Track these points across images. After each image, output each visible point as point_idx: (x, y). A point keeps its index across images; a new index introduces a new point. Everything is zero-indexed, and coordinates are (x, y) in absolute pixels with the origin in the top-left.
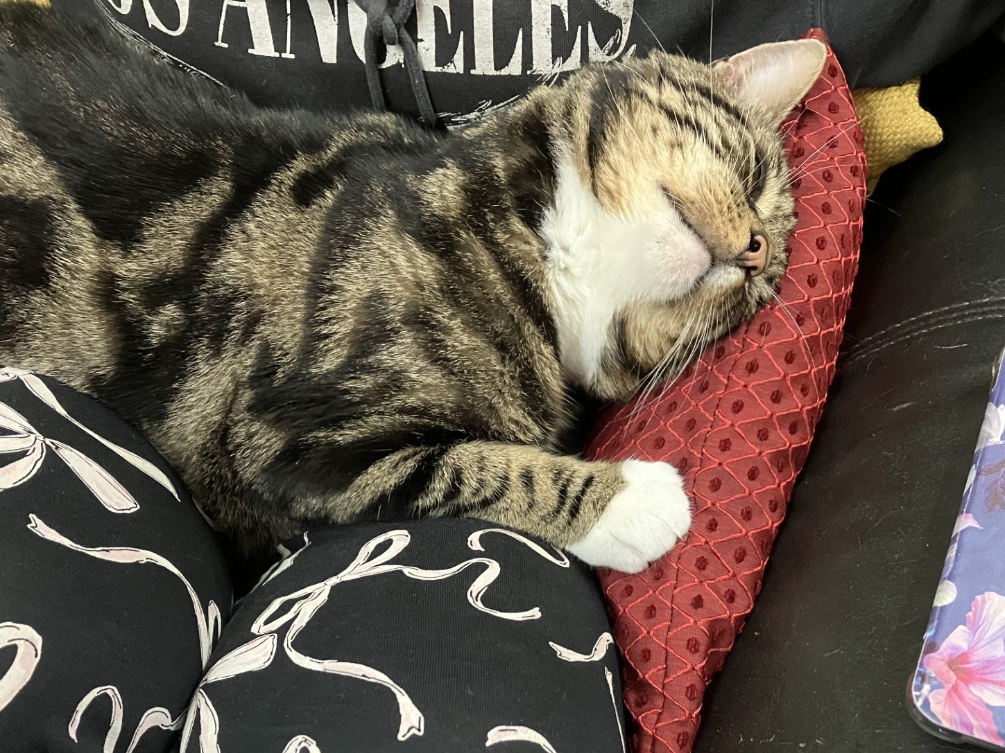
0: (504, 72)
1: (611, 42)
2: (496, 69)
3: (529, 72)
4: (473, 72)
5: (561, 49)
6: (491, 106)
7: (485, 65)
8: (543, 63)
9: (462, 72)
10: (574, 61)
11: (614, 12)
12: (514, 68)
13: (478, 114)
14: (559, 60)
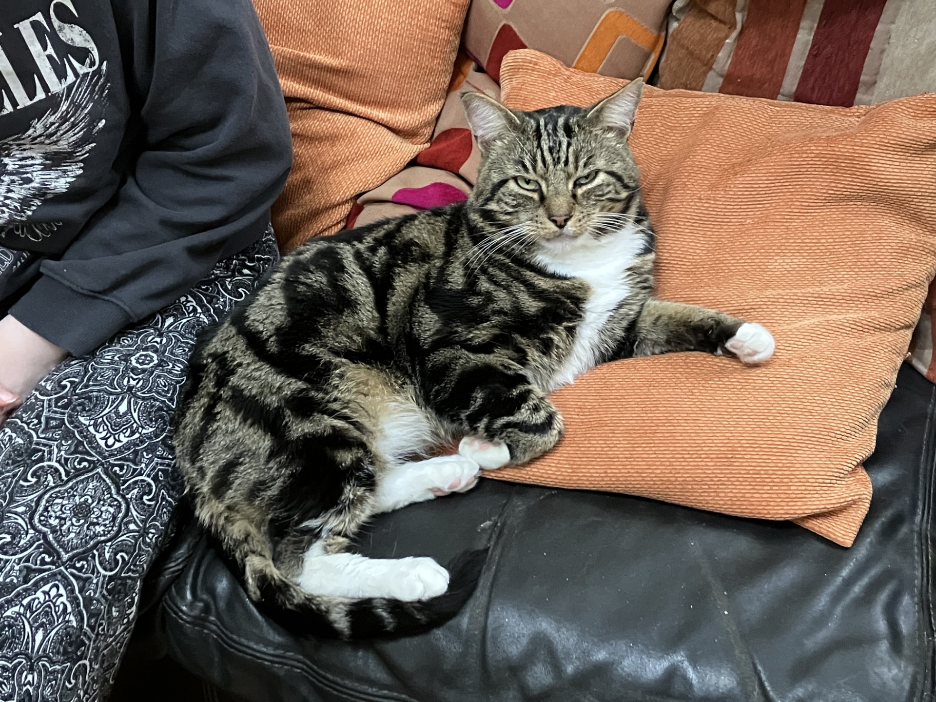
0: (36, 100)
1: (88, 60)
2: (31, 100)
3: (50, 94)
4: (18, 108)
5: (61, 75)
6: (38, 121)
7: (24, 101)
8: (56, 86)
9: (12, 110)
10: (71, 78)
11: (80, 45)
12: (40, 95)
13: (33, 129)
14: (63, 80)
